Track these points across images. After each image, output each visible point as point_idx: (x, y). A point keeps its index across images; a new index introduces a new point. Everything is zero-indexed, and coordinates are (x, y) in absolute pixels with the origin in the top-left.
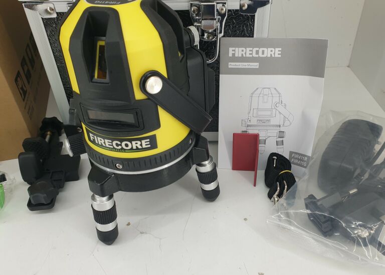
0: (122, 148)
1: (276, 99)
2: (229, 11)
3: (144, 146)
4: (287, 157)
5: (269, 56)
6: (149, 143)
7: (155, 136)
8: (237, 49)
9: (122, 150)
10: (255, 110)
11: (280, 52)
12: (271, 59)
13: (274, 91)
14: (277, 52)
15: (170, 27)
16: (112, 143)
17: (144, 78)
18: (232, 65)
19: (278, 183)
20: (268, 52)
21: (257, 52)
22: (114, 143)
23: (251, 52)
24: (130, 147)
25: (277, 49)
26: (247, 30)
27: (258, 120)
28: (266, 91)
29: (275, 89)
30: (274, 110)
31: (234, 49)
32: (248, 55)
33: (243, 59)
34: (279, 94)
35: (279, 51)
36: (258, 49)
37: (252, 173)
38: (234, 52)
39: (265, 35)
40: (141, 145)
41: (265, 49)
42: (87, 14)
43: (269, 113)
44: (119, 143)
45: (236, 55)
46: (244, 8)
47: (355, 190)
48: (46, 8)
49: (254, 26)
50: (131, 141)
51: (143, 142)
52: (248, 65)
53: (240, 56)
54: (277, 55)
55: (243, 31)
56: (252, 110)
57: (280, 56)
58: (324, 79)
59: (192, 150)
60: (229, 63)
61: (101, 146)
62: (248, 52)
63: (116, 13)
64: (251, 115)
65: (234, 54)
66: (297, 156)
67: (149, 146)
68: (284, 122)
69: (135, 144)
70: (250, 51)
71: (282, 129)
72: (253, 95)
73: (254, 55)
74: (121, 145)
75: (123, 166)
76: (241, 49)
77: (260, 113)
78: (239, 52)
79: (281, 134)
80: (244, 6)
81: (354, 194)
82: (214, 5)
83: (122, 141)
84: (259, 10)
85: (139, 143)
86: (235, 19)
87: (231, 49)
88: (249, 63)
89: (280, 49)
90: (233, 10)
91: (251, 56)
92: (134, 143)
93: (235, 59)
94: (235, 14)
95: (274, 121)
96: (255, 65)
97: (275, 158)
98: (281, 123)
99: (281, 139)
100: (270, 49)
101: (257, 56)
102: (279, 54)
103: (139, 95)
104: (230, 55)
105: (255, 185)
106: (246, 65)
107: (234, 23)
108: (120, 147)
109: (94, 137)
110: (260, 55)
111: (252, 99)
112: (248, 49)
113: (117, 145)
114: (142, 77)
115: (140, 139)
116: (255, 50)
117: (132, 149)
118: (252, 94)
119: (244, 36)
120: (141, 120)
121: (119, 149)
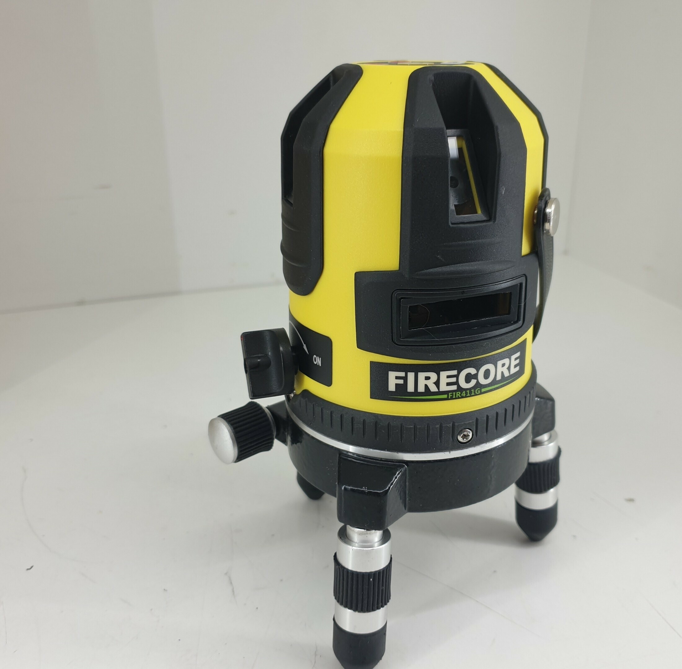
0: (477, 385)
6: (518, 361)
9: (476, 389)
16: (457, 376)
24: (492, 378)
44: (473, 371)
51: (513, 359)
61: (425, 395)
67: (518, 368)
69: (501, 368)
75: (476, 432)
83: (479, 365)
85: (507, 363)
103: (526, 245)
113: (469, 377)
115: (510, 353)
117: (494, 382)
120: (523, 304)
121: (470, 389)
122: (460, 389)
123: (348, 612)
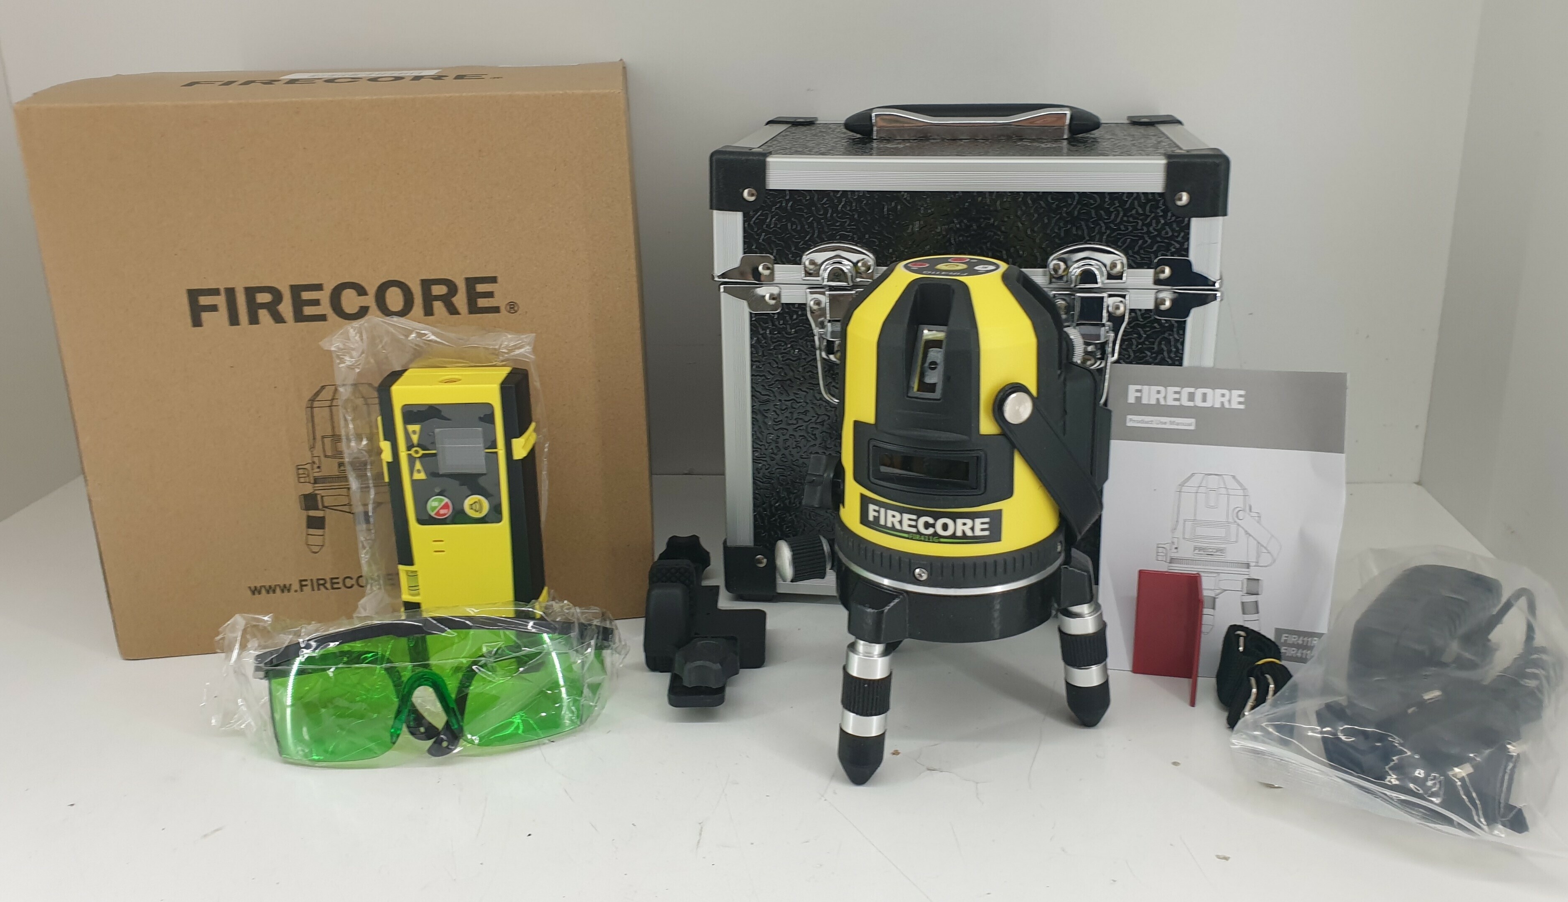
0: (935, 534)
1: (1237, 502)
2: (1132, 311)
3: (978, 533)
4: (1271, 635)
5: (1218, 405)
6: (986, 526)
7: (1000, 512)
8: (1145, 388)
9: (935, 538)
10: (1189, 524)
11: (1242, 399)
12: (1222, 412)
13: (1231, 484)
14: (1234, 399)
15: (1049, 315)
16: (916, 521)
17: (1002, 394)
18: (1134, 421)
19: (1253, 680)
20: (1216, 398)
21: (1191, 397)
22: (923, 520)
23: (1177, 396)
24: (949, 532)
25: (1236, 393)
26: (1169, 352)
27: (1195, 548)
28: (1213, 482)
29: (1234, 477)
30: (1233, 527)
31: (1139, 387)
32: (1171, 402)
33: (1158, 410)
34: (1244, 489)
35: (1240, 396)
36: (1192, 390)
37: (1185, 682)
38: (1138, 394)
39: (1208, 362)
40: (972, 529)
41: (1208, 391)
42: (916, 287)
43: (1221, 532)
44: (931, 520)
45: (1145, 401)
46: (1163, 307)
47: (1436, 693)
48: (764, 294)
49: (1183, 343)
50: (954, 517)
51: (978, 521)
52: (1172, 423)
53: (1153, 402)
54: (1235, 405)
55: (1161, 351)
56: (1181, 522)
57: (1242, 407)
58: (1343, 455)
59: (1059, 568)
60: (1129, 417)
61: (892, 531)
62: (1169, 395)
63: (965, 288)
64: (1178, 534)
65: (1139, 399)
66: (1293, 639)
67: (987, 533)
68: (1258, 556)
69: (961, 527)
70: (1176, 393)
71: (1254, 573)
72: (1184, 489)
73: (1185, 402)
74: (933, 526)
75: (930, 575)
76: (1155, 388)
77: (1200, 531)
78: (1150, 394)
79: (1253, 586)
80: (1163, 302)
81: (1435, 702)
82: (1102, 298)
83: (936, 516)
84: (1195, 312)
85: (969, 522)
86: (1143, 327)
87: (1132, 388)
88: (1173, 419)
89: (1242, 392)
90: (1140, 310)
91: (1177, 403)
92: (960, 521)
93: (1140, 408)
94: (1144, 318)
95: (1235, 553)
96: (1188, 424)
97: (1242, 633)
98: (1252, 559)
99: (1253, 598)
100: (1219, 392)
101: (1191, 404)
102: (1240, 403)
103: (987, 426)
104: (1131, 400)
105: (1193, 704)
106: (1165, 423)
107: (1140, 337)
108: (930, 531)
109: (878, 512)
110: (1199, 402)
111: (1180, 496)
112: (1171, 389)
113: (927, 525)
114: (999, 392)
115: (973, 516)
116: (1186, 391)
117: (953, 536)
118: (1182, 485)
119: (1162, 362)
120: (982, 475)
121: (929, 535)
122: (919, 533)
123: (851, 716)
